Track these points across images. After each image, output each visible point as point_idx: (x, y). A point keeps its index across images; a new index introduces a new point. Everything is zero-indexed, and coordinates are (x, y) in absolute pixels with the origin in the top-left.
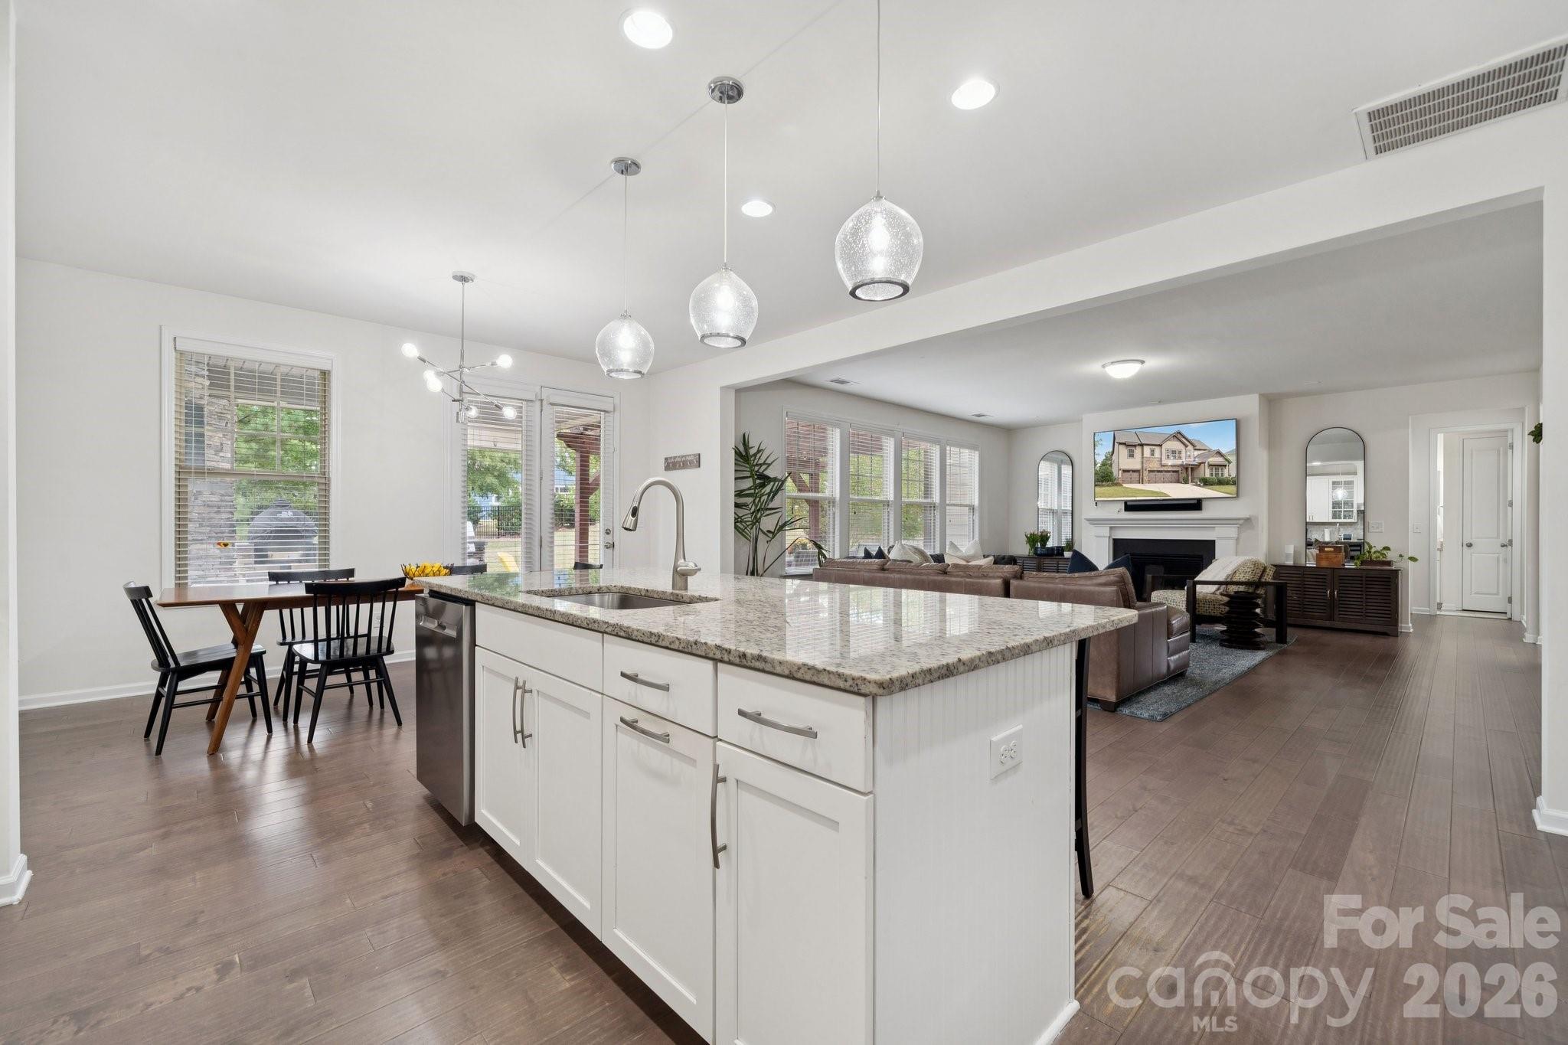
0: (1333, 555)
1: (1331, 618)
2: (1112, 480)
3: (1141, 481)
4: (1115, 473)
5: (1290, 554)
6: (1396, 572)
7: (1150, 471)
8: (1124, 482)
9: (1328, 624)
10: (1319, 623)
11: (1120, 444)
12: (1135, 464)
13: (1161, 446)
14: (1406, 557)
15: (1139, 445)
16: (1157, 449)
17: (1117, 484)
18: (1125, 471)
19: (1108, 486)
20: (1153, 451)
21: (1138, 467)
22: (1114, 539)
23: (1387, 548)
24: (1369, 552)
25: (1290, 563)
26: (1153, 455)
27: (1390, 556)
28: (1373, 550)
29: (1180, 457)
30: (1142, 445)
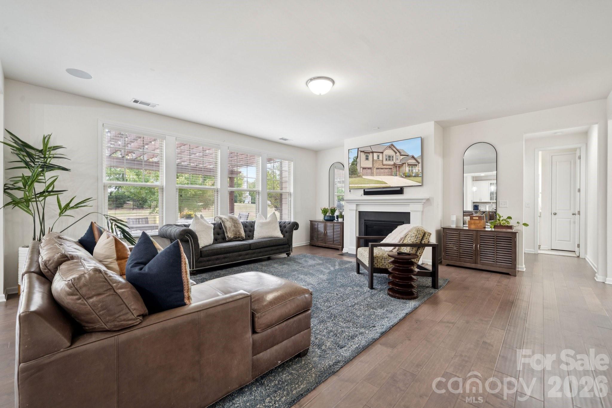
0: (478, 222)
1: (476, 263)
2: (357, 174)
3: (372, 174)
4: (359, 170)
5: (453, 221)
6: (515, 233)
7: (377, 168)
8: (363, 175)
9: (473, 266)
10: (468, 265)
11: (361, 151)
12: (369, 164)
13: (382, 153)
14: (521, 223)
15: (371, 152)
16: (381, 155)
17: (360, 176)
18: (364, 168)
19: (355, 177)
20: (378, 156)
21: (371, 166)
22: (359, 212)
23: (510, 218)
24: (499, 220)
25: (454, 226)
26: (378, 158)
27: (512, 223)
28: (501, 219)
29: (393, 160)
30: (373, 152)
